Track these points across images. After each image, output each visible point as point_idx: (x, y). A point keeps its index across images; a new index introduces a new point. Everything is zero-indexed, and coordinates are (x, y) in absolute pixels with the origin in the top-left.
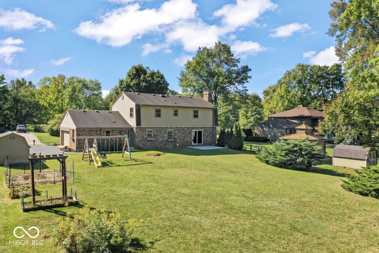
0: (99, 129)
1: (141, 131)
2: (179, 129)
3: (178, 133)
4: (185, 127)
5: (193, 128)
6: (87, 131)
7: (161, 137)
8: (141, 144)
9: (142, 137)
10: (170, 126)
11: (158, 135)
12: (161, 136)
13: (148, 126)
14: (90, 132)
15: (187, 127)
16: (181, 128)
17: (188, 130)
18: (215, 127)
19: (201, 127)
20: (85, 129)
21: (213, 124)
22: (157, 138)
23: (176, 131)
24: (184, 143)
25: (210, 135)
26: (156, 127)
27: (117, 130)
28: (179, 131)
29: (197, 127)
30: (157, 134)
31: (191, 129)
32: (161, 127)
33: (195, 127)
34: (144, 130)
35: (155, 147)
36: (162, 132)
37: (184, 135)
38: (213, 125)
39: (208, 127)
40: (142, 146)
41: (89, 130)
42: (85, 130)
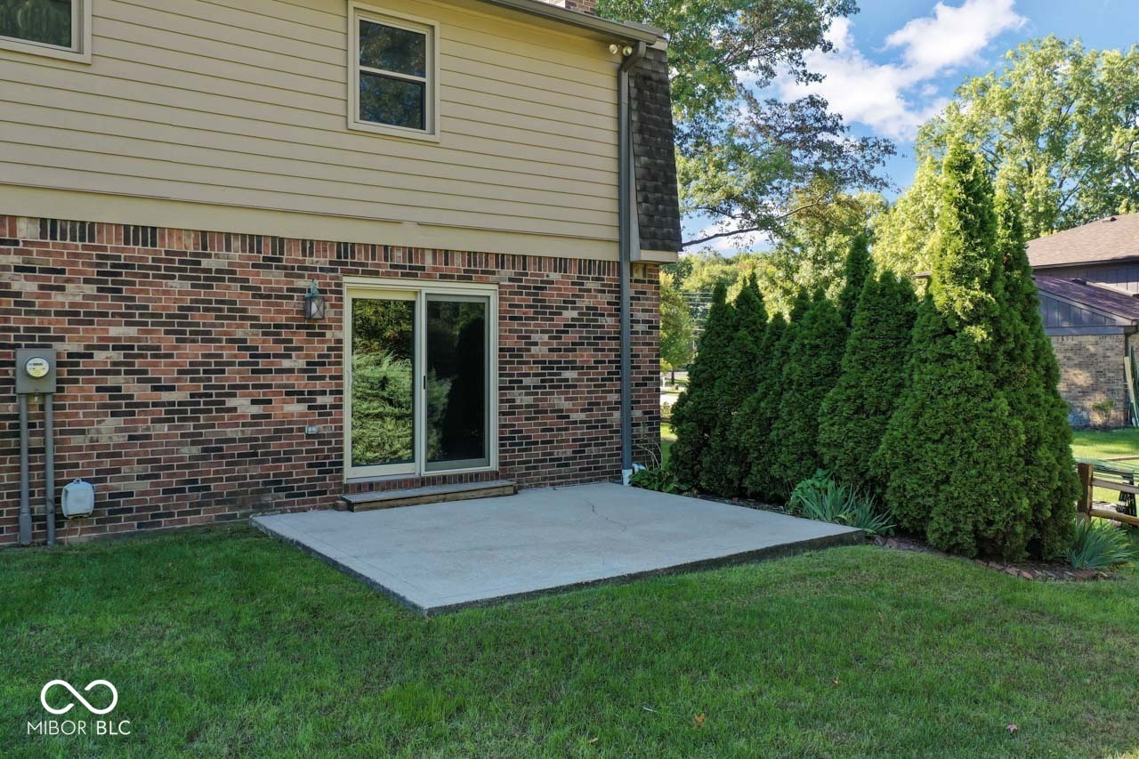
3: (81, 317)
4: (228, 238)
5: (346, 256)
15: (252, 242)
16: (148, 235)
17: (275, 278)
18: (649, 256)
19: (471, 256)
21: (623, 226)
23: (51, 276)
24: (209, 469)
25: (585, 356)
28: (111, 276)
29: (411, 252)
31: (321, 261)
33: (387, 252)
37: (191, 353)
38: (623, 244)
39: (561, 264)
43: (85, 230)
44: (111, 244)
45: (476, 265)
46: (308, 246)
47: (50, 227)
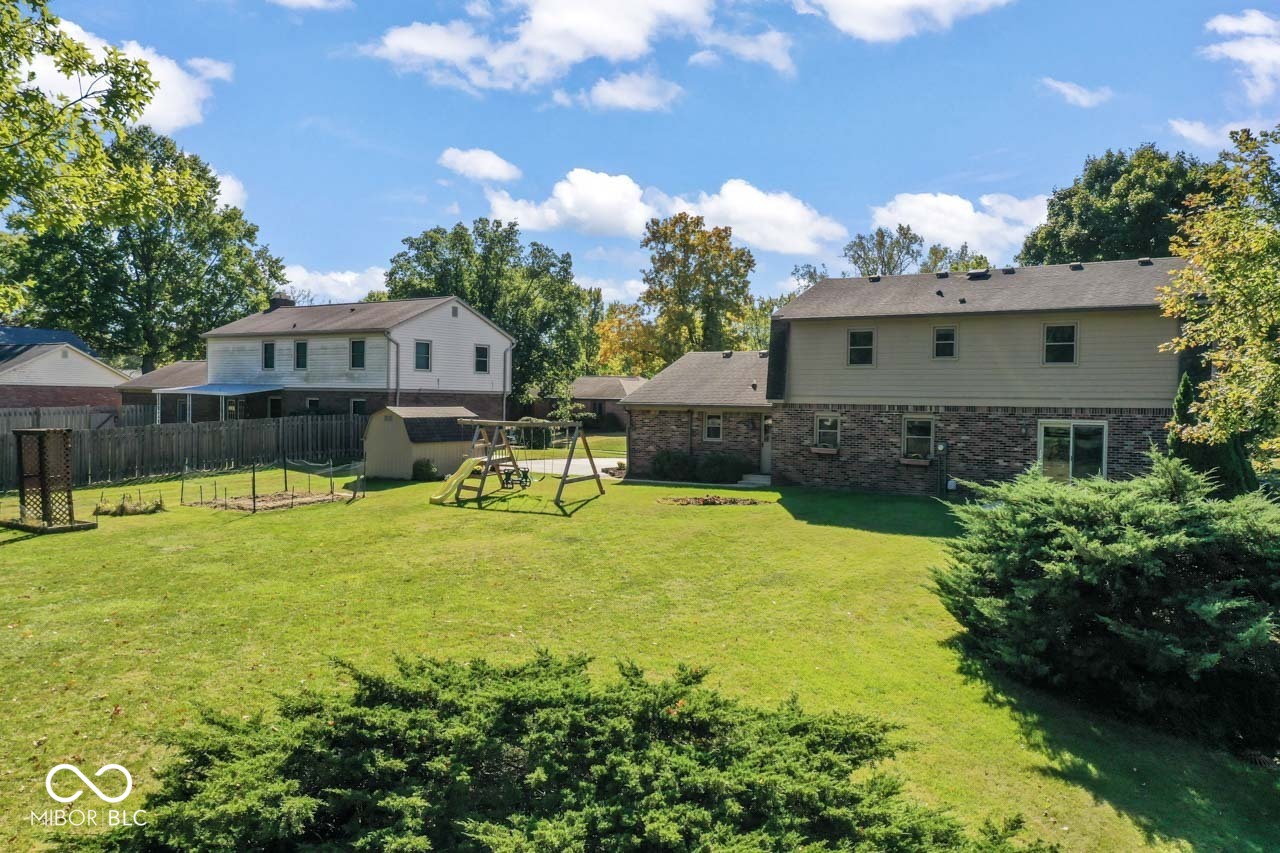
0: (686, 409)
1: (792, 417)
2: (965, 416)
3: (954, 433)
4: (997, 408)
5: (1039, 412)
6: (653, 413)
7: (875, 446)
8: (790, 468)
9: (798, 440)
10: (918, 403)
11: (860, 437)
12: (873, 440)
13: (822, 401)
14: (663, 419)
15: (1005, 409)
16: (972, 409)
17: (1015, 421)
19: (1095, 410)
20: (648, 408)
22: (855, 450)
23: (947, 422)
26: (854, 406)
27: (738, 413)
28: (963, 421)
29: (1066, 410)
30: (856, 432)
31: (1029, 414)
32: (875, 407)
33: (1055, 409)
34: (803, 416)
35: (848, 483)
36: (881, 426)
37: (985, 445)
39: (1142, 411)
40: (794, 475)
41: (660, 412)
42: (648, 412)
43: (956, 408)
44: (963, 412)
45: (1096, 413)
46: (1024, 409)
47: (947, 408)
